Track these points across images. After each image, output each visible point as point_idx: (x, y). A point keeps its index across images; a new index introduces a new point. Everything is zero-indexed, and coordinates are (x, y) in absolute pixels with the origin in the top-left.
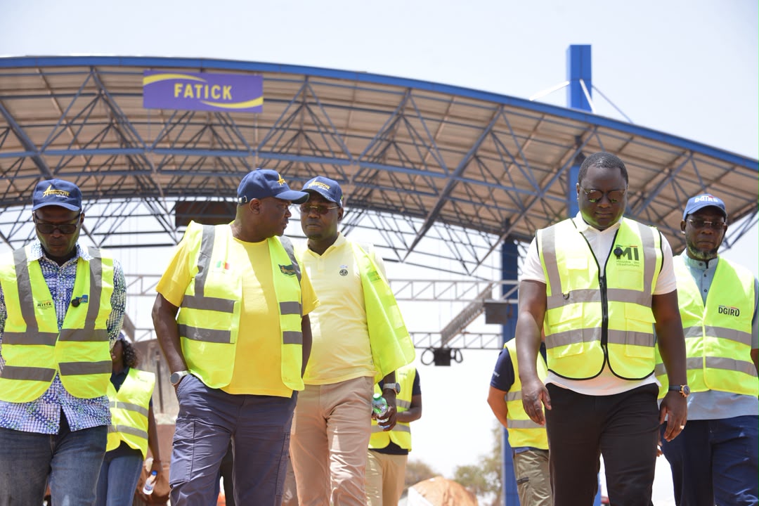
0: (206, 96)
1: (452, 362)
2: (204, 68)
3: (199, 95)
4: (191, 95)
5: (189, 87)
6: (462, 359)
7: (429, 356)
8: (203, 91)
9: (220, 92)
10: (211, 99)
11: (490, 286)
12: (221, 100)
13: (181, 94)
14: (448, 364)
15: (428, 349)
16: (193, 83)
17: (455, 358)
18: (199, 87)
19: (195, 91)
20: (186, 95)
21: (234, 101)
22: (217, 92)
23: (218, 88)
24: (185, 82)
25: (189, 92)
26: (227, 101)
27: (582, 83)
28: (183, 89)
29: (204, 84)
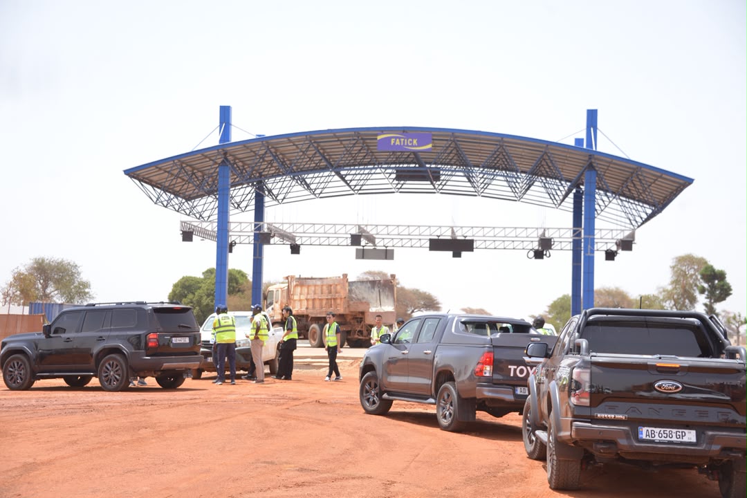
0: (406, 144)
1: (545, 257)
2: (405, 131)
3: (402, 144)
4: (399, 144)
5: (398, 140)
6: (550, 256)
7: (532, 253)
8: (404, 141)
9: (412, 142)
10: (408, 145)
11: (545, 230)
12: (412, 146)
13: (394, 144)
14: (542, 258)
15: (531, 250)
16: (400, 138)
17: (546, 255)
18: (402, 140)
19: (400, 142)
20: (396, 144)
21: (419, 146)
22: (410, 142)
23: (411, 140)
24: (396, 138)
25: (398, 143)
26: (415, 146)
27: (592, 129)
28: (395, 141)
29: (404, 138)
